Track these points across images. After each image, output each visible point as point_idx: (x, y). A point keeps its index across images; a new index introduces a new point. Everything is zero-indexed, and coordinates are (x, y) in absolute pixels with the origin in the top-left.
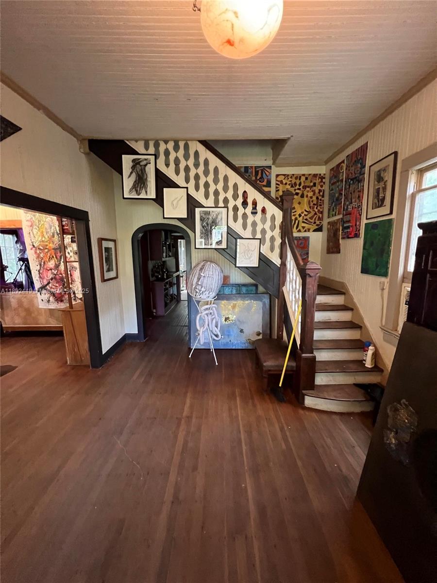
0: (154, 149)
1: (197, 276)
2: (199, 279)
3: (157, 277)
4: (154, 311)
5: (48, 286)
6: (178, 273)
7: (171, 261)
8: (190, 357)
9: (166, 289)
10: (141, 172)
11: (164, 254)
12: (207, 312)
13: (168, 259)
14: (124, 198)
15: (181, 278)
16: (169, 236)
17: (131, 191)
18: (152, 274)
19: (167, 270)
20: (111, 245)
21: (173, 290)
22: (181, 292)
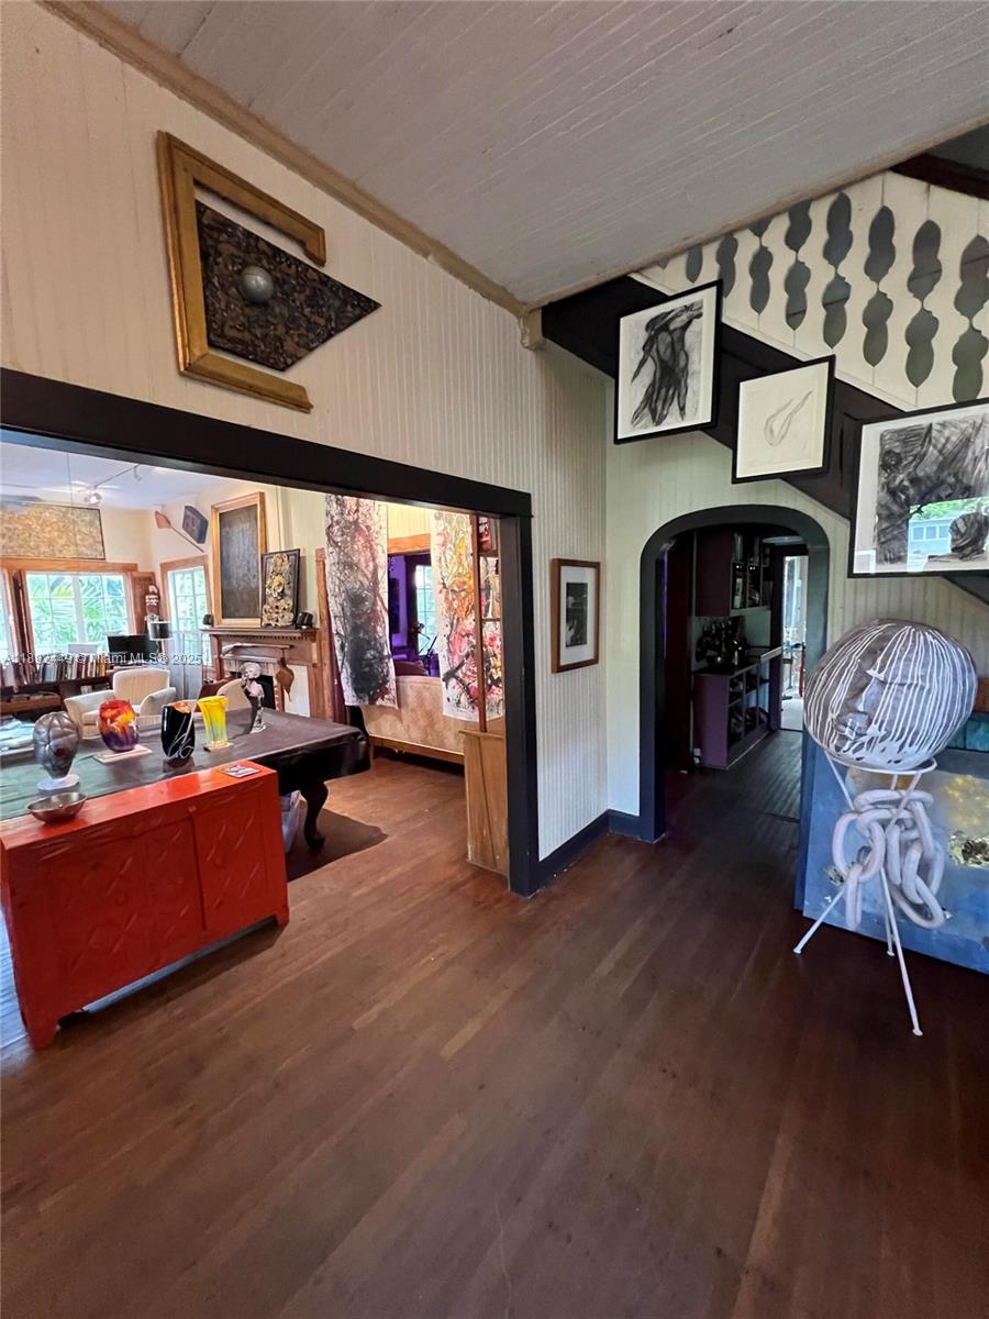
0: (717, 266)
1: (850, 679)
2: (857, 691)
3: (712, 660)
4: (697, 752)
5: (459, 671)
6: (776, 651)
7: (757, 619)
8: (798, 950)
9: (735, 696)
10: (669, 351)
11: (738, 600)
12: (884, 814)
13: (748, 611)
14: (617, 441)
15: (787, 666)
16: (756, 550)
17: (637, 415)
18: (697, 653)
19: (743, 642)
20: (587, 576)
21: (759, 699)
22: (784, 703)
